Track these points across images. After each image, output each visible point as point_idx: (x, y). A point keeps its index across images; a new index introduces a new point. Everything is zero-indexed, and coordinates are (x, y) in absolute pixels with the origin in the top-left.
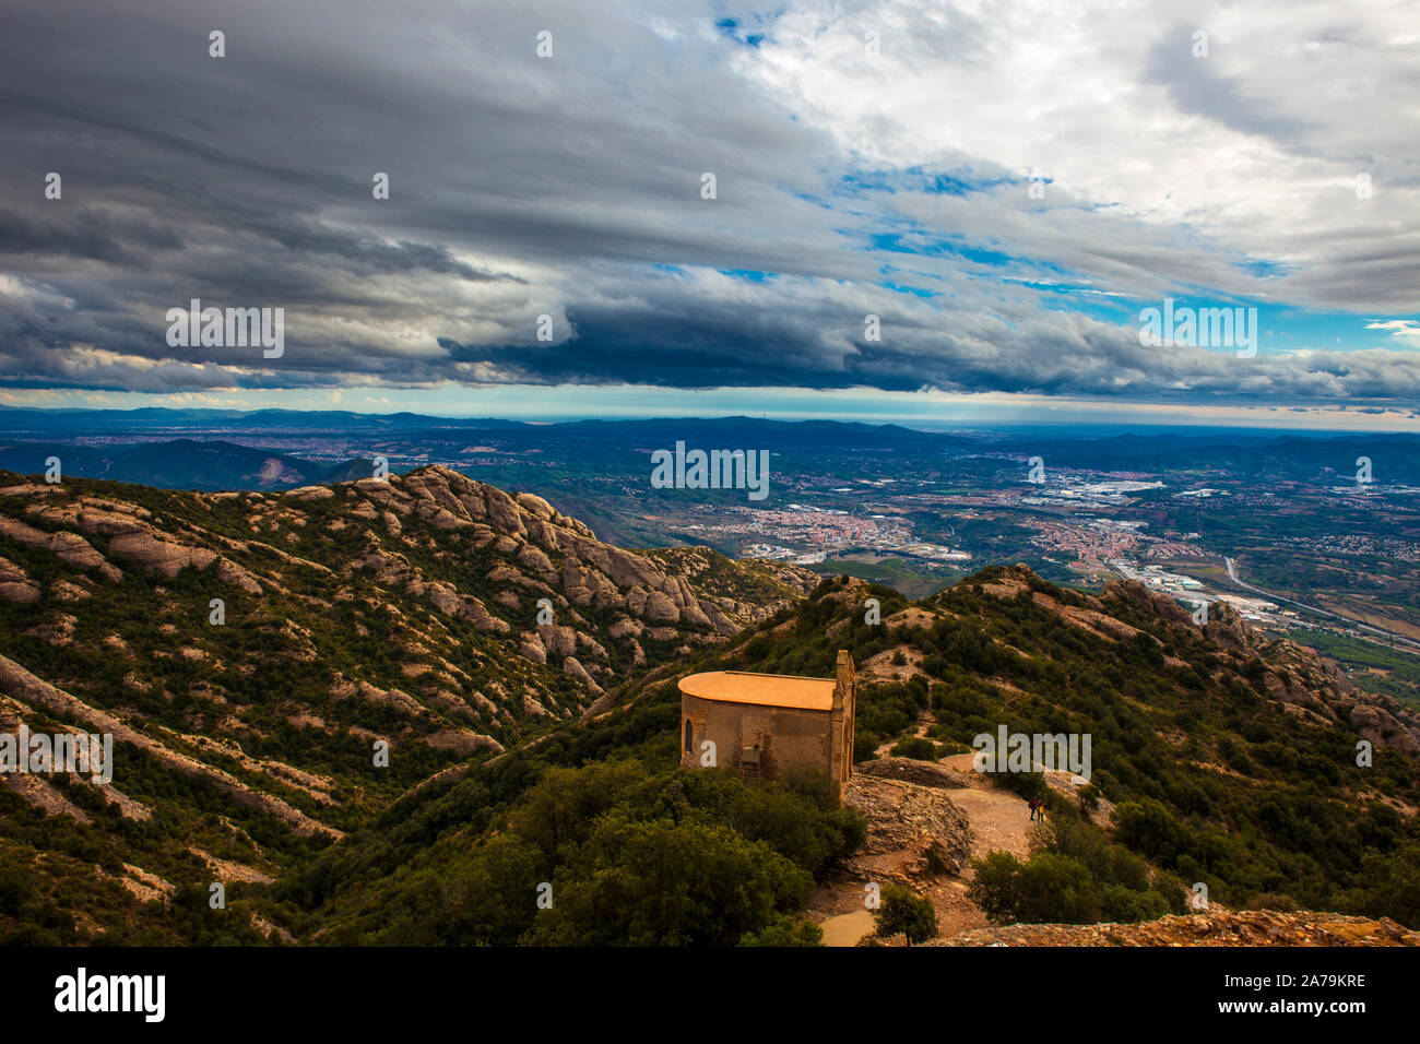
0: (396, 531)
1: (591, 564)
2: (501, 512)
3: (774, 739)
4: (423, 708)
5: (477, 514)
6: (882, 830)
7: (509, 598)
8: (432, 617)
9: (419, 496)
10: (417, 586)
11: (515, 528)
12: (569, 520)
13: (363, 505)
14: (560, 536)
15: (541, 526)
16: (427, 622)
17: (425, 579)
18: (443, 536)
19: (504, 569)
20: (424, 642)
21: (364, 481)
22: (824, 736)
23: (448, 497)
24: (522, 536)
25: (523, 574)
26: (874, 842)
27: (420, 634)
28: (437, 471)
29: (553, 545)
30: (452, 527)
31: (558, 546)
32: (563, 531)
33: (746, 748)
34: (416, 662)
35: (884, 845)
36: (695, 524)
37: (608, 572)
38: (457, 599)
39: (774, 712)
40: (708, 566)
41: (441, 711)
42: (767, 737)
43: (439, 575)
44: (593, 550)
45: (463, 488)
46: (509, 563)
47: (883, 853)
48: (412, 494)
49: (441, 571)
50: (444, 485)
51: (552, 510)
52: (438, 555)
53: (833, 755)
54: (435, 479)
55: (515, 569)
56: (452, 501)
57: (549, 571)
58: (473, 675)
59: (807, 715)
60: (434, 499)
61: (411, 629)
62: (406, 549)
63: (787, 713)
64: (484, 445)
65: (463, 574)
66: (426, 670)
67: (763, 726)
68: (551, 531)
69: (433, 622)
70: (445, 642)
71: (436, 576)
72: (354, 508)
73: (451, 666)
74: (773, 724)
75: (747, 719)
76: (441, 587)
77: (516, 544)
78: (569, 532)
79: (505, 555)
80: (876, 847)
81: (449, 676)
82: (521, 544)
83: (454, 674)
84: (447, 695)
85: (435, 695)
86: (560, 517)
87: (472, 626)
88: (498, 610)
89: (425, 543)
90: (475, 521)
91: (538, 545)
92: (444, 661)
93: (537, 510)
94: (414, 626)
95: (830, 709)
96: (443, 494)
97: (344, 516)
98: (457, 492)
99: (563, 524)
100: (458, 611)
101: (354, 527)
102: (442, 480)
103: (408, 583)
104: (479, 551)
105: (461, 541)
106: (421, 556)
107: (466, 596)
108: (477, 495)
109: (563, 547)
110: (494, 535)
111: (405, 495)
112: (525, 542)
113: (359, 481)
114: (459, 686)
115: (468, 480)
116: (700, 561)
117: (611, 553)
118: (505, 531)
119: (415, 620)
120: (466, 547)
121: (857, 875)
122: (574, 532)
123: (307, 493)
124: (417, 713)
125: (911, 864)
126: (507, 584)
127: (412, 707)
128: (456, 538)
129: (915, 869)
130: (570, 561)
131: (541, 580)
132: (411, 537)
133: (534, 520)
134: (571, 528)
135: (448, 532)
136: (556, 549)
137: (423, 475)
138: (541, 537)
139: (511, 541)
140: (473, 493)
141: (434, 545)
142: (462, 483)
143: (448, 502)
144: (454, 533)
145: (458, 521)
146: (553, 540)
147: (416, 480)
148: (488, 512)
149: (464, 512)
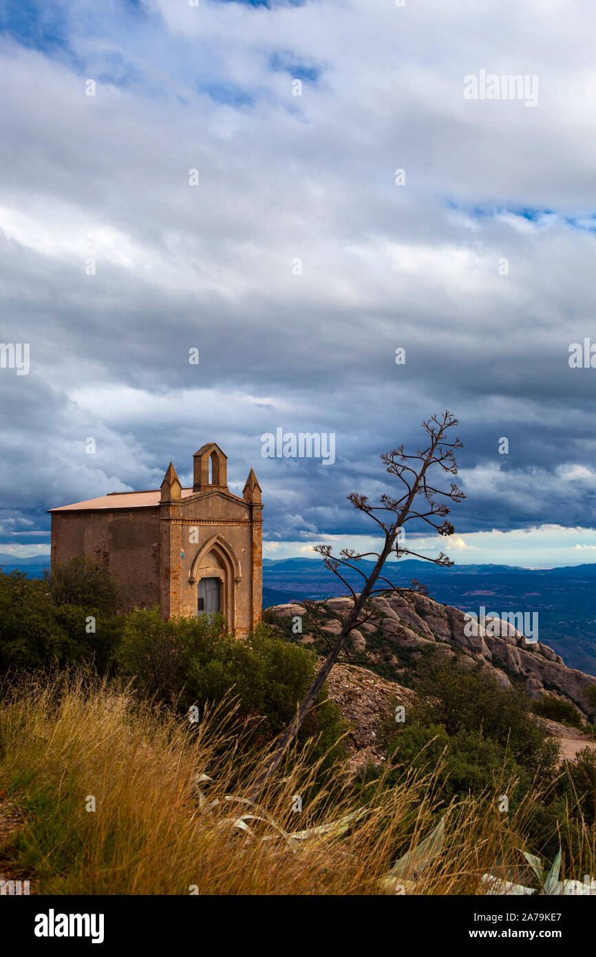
0: (362, 648)
1: (558, 689)
3: (112, 556)
5: (442, 635)
9: (384, 615)
11: (479, 650)
12: (536, 645)
13: (331, 622)
14: (527, 661)
15: (506, 649)
18: (406, 654)
21: (333, 600)
22: (154, 544)
23: (414, 618)
24: (486, 658)
29: (517, 668)
30: (414, 645)
31: (523, 670)
32: (528, 654)
39: (111, 519)
42: (105, 554)
44: (559, 674)
45: (427, 609)
48: (377, 614)
50: (409, 607)
52: (399, 671)
54: (400, 601)
56: (417, 622)
59: (140, 518)
60: (399, 619)
63: (123, 518)
64: (484, 589)
67: (102, 539)
68: (516, 655)
72: (323, 624)
74: (110, 537)
75: (88, 533)
77: (475, 663)
78: (533, 656)
82: (482, 663)
89: (387, 659)
90: (437, 640)
91: (500, 667)
95: (159, 505)
96: (409, 614)
97: (313, 631)
98: (422, 613)
99: (531, 649)
101: (321, 642)
102: (407, 602)
105: (423, 659)
108: (442, 617)
109: (528, 671)
110: (453, 654)
112: (487, 663)
113: (329, 601)
115: (433, 602)
118: (470, 652)
122: (541, 658)
123: (282, 609)
128: (418, 656)
130: (531, 682)
132: (375, 653)
133: (498, 643)
134: (539, 652)
135: (410, 650)
136: (521, 673)
137: (390, 597)
138: (505, 660)
139: (471, 660)
140: (437, 614)
141: (396, 661)
142: (427, 605)
143: (413, 623)
144: (416, 651)
145: (421, 639)
146: (517, 663)
147: (381, 600)
148: (452, 634)
149: (429, 632)
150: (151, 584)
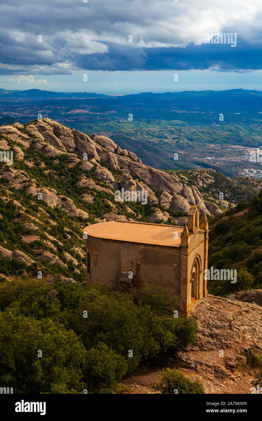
0: (22, 158)
1: (139, 178)
2: (84, 147)
3: (142, 266)
4: (33, 261)
5: (70, 148)
6: (216, 334)
7: (89, 198)
8: (40, 208)
9: (34, 136)
10: (33, 190)
11: (93, 156)
12: (126, 152)
14: (121, 162)
15: (109, 155)
16: (37, 211)
17: (38, 186)
18: (49, 161)
19: (85, 181)
20: (35, 222)
22: (175, 265)
23: (53, 138)
24: (97, 161)
25: (97, 184)
26: (208, 342)
27: (33, 218)
28: (45, 122)
29: (116, 166)
30: (54, 155)
32: (122, 158)
33: (124, 272)
34: (30, 235)
35: (215, 344)
36: (209, 156)
37: (149, 184)
38: (57, 198)
39: (142, 247)
40: (213, 181)
41: (44, 263)
42: (137, 265)
43: (46, 183)
44: (140, 170)
45: (61, 132)
46: (88, 177)
47: (212, 350)
48: (30, 135)
49: (47, 182)
50: (50, 130)
51: (116, 146)
52: (46, 172)
53: (182, 279)
54: (44, 127)
55: (91, 181)
56: (54, 140)
57: (112, 182)
58: (63, 242)
59: (164, 250)
60: (44, 139)
61: (28, 215)
62: (27, 168)
63: (151, 248)
64: (82, 109)
65: (60, 184)
66: (36, 239)
67: (135, 257)
68: (115, 158)
69: (41, 211)
70: (47, 223)
71: (44, 184)
73: (51, 237)
74: (141, 256)
75: (124, 252)
76: (47, 191)
77: (92, 166)
78: (124, 159)
79: (86, 172)
80: (209, 346)
81: (49, 243)
82: (96, 165)
83: (52, 242)
84: (48, 254)
85: (40, 254)
86: (120, 150)
87: (66, 214)
88: (81, 205)
89: (37, 164)
90: (68, 152)
91: (106, 166)
92: (47, 234)
93: (107, 146)
94: (29, 213)
95: (179, 246)
96: (50, 135)
98: (58, 134)
99: (122, 154)
100: (58, 205)
102: (48, 127)
103: (28, 188)
104: (70, 170)
105: (60, 163)
106: (37, 172)
107: (62, 196)
108: (70, 136)
109: (121, 168)
110: (79, 160)
111: (26, 136)
112: (99, 165)
114: (55, 249)
115: (65, 127)
116: (209, 178)
117: (151, 171)
119: (30, 210)
120: (63, 167)
121: (188, 364)
122: (129, 160)
124: (30, 264)
125: (230, 359)
126: (86, 190)
127: (27, 261)
128: (57, 162)
129: (232, 363)
130: (125, 176)
131: (107, 187)
132: (30, 161)
133: (104, 152)
134: (127, 156)
135: (52, 158)
136: (117, 169)
137: (37, 124)
138: (108, 162)
139: (90, 164)
140: (67, 135)
141: (43, 166)
142: (61, 129)
143: (52, 140)
144: (55, 159)
145: (58, 152)
146: (115, 164)
147: (32, 127)
148: (76, 147)
149: (62, 146)
150: (172, 283)
